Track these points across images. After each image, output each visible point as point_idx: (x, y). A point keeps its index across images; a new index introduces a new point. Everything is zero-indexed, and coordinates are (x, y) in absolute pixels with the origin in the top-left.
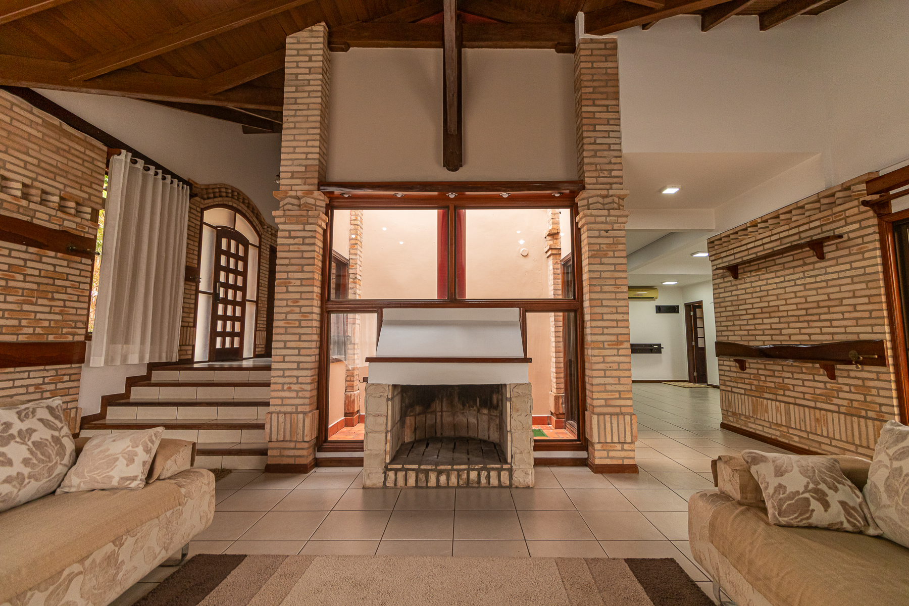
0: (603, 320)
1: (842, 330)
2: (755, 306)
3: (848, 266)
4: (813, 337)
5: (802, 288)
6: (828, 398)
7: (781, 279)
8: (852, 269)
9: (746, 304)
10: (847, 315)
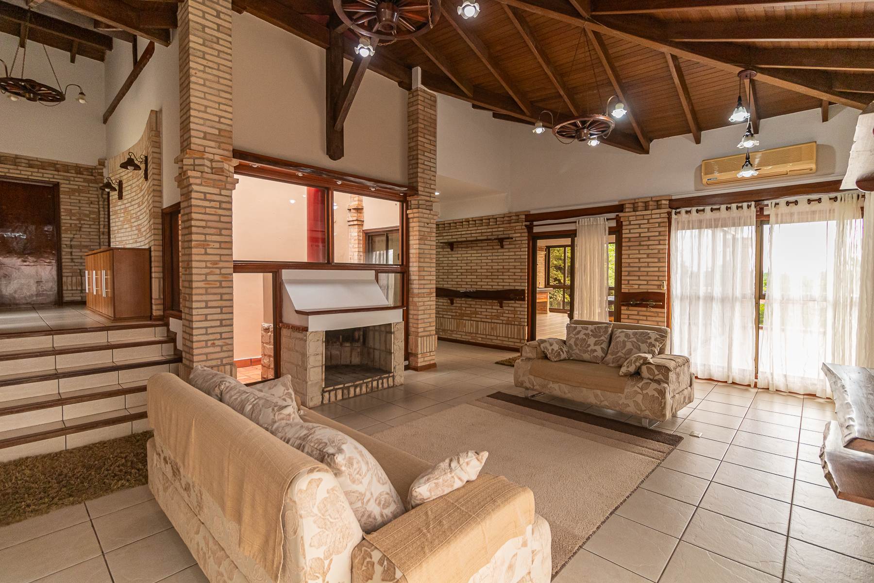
0: (424, 280)
1: (508, 284)
2: (463, 268)
3: (513, 254)
4: (494, 287)
5: (490, 261)
6: (498, 317)
7: (480, 255)
8: (515, 255)
9: (457, 266)
10: (511, 277)
